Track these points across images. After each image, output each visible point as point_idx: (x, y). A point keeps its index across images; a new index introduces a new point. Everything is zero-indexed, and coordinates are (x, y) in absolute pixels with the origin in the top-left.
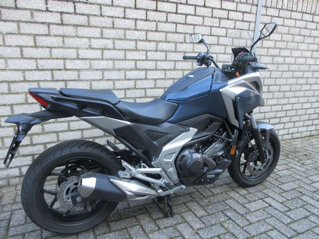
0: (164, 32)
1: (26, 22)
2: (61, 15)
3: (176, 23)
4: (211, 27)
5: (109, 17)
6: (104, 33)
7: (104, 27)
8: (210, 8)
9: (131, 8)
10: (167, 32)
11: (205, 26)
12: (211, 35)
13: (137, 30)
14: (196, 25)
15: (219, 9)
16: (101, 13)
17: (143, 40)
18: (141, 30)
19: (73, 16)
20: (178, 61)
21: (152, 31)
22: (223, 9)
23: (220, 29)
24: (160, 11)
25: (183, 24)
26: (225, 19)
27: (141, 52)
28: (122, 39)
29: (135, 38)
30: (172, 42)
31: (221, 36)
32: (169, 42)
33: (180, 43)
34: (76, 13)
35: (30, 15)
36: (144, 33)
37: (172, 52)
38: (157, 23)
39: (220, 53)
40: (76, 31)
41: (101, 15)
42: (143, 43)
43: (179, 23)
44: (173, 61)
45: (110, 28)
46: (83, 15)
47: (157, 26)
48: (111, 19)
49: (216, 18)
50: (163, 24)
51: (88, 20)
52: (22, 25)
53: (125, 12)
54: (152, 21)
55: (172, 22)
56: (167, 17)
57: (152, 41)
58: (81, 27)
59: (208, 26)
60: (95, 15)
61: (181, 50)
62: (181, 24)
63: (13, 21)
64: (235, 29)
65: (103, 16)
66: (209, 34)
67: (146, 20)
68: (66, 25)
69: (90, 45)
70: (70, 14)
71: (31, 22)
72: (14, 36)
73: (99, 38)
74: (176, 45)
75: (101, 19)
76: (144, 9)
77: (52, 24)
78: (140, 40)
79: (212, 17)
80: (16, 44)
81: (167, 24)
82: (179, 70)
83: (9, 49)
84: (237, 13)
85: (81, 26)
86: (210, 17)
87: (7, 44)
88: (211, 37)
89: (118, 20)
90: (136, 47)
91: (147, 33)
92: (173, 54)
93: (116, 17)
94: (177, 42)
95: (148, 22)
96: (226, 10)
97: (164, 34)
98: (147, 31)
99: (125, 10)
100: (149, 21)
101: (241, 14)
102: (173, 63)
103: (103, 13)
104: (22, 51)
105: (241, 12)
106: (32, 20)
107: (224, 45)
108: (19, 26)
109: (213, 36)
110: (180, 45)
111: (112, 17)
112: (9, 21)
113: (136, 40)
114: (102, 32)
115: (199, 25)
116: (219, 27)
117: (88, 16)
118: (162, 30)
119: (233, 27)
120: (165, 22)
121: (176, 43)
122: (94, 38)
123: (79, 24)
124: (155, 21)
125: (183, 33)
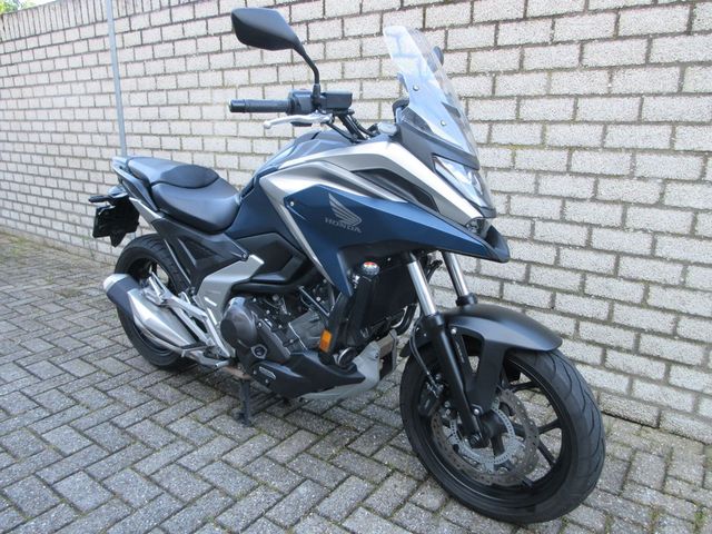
0: (462, 50)
1: (256, 67)
3: (497, 23)
4: (616, 10)
5: (354, 37)
6: (347, 70)
7: (346, 59)
10: (470, 51)
11: (595, 12)
12: (617, 37)
14: (561, 16)
16: (343, 32)
20: (498, 122)
25: (518, 20)
28: (375, 79)
30: (484, 74)
31: (663, 35)
32: (476, 74)
33: (508, 73)
37: (483, 98)
38: (447, 33)
39: (656, 95)
41: (343, 37)
43: (506, 21)
44: (484, 122)
45: (356, 59)
47: (446, 38)
48: (357, 41)
50: (460, 31)
52: (252, 72)
53: (381, 21)
54: (437, 29)
55: (484, 23)
56: (472, 12)
59: (605, 11)
60: (334, 39)
61: (509, 93)
62: (511, 21)
63: (245, 68)
65: (347, 38)
67: (423, 29)
71: (261, 67)
73: (339, 80)
74: (494, 81)
75: (343, 43)
76: (419, 6)
81: (472, 30)
82: (501, 145)
88: (618, 43)
89: (369, 40)
92: (487, 105)
93: (367, 36)
94: (498, 73)
95: (427, 34)
97: (465, 55)
99: (382, 17)
100: (429, 29)
102: (486, 126)
103: (346, 32)
107: (677, 64)
108: (249, 74)
110: (506, 78)
111: (360, 36)
112: (241, 68)
114: (343, 68)
115: (572, 14)
117: (324, 42)
118: (460, 45)
120: (466, 26)
121: (495, 74)
124: (443, 28)
125: (516, 46)
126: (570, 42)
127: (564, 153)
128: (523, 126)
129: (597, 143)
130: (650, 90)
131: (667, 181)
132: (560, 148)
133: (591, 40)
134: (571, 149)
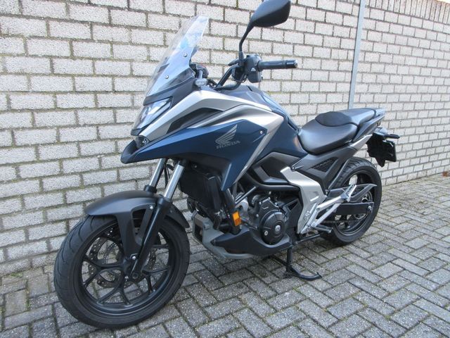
1: (59, 20)
2: (109, 11)
4: (304, 33)
5: (174, 15)
6: (168, 39)
7: (168, 31)
8: (304, 6)
9: (203, 4)
10: (250, 40)
11: (298, 32)
12: (304, 44)
13: (212, 36)
14: (286, 30)
15: (314, 8)
16: (164, 9)
17: (219, 50)
18: (217, 36)
19: (126, 12)
21: (231, 37)
22: (319, 9)
23: (315, 36)
24: (241, 10)
25: (271, 28)
26: (322, 22)
27: (216, 67)
29: (208, 47)
31: (316, 46)
33: (267, 55)
34: (129, 9)
35: (64, 10)
36: (220, 40)
38: (237, 27)
39: (315, 70)
40: (130, 35)
41: (164, 13)
42: (218, 54)
45: (176, 32)
46: (139, 11)
47: (237, 30)
48: (176, 19)
49: (310, 20)
51: (147, 20)
52: (52, 24)
53: (196, 9)
54: (231, 23)
57: (230, 51)
58: (137, 30)
59: (301, 32)
63: (40, 18)
64: (333, 36)
65: (167, 15)
66: (302, 42)
67: (224, 22)
68: (115, 26)
69: (149, 57)
70: (122, 9)
71: (66, 21)
72: (40, 41)
75: (164, 18)
76: (221, 6)
77: (97, 23)
78: (215, 50)
79: (306, 19)
80: (44, 53)
83: (33, 60)
84: (336, 14)
85: (136, 28)
86: (302, 19)
87: (30, 53)
88: (304, 47)
89: (186, 20)
90: (210, 60)
91: (224, 40)
93: (184, 17)
94: (262, 54)
95: (226, 25)
96: (322, 10)
97: (247, 42)
98: (224, 37)
99: (196, 6)
100: (227, 22)
101: (341, 16)
103: (166, 9)
104: (52, 64)
105: (341, 13)
106: (67, 17)
107: (320, 58)
108: (48, 26)
109: (306, 45)
110: (267, 57)
111: (179, 16)
112: (33, 17)
113: (210, 49)
114: (165, 37)
115: (290, 30)
116: (314, 33)
117: (146, 13)
119: (331, 34)
122: (154, 46)
123: (134, 24)
124: (235, 23)
125: (270, 41)
126: (290, 43)
127: (288, 95)
128: (273, 82)
129: (298, 90)
130: (313, 68)
131: (318, 104)
132: (287, 93)
133: (296, 44)
134: (291, 93)
